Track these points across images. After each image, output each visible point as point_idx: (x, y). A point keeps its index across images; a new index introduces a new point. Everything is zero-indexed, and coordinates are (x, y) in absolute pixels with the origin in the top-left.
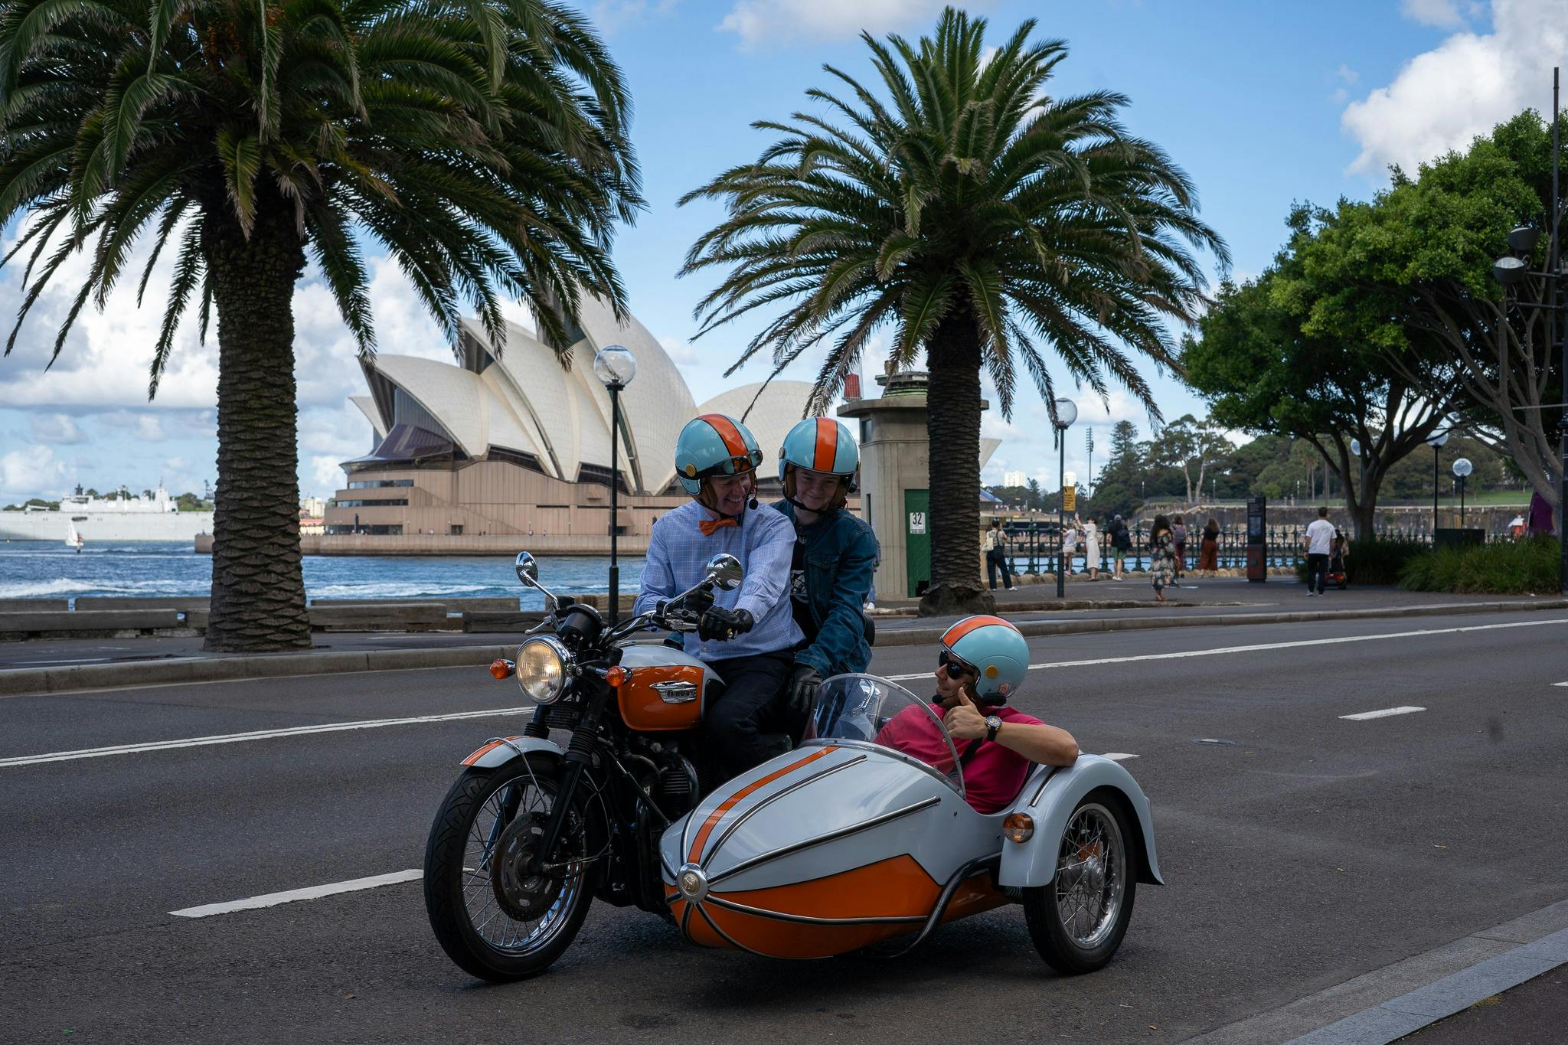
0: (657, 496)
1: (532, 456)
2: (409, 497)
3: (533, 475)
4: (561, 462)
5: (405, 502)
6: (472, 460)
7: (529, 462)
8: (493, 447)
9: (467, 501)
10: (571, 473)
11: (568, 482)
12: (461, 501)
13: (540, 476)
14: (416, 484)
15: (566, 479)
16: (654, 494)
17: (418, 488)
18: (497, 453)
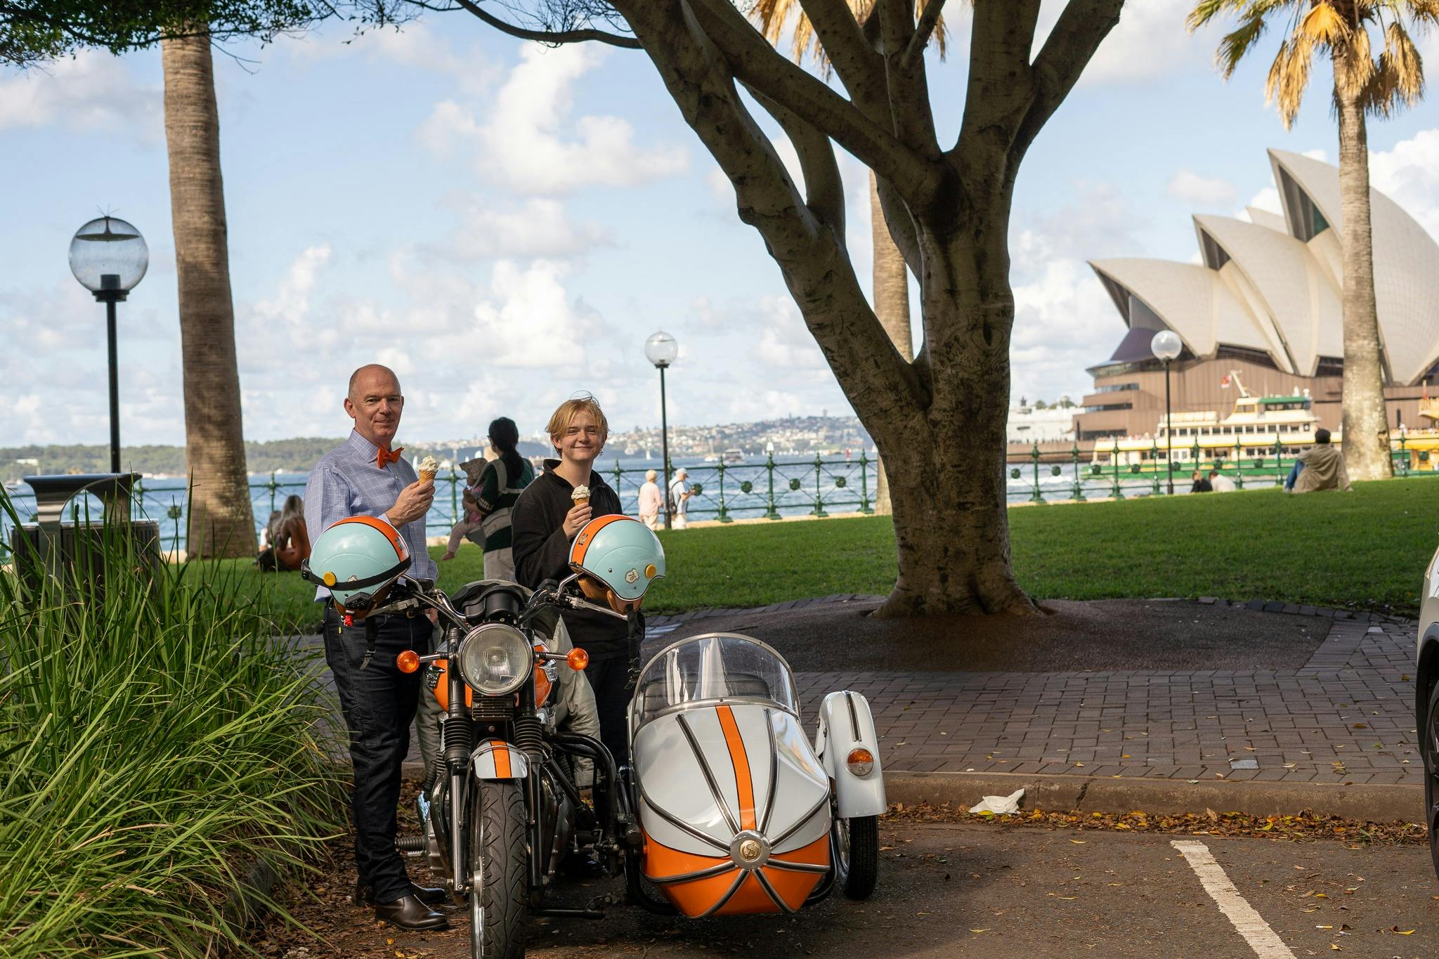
0: (1410, 386)
1: (1264, 352)
2: (1133, 401)
3: (1265, 372)
4: (1296, 356)
5: (1129, 406)
6: (1200, 360)
7: (1262, 359)
8: (1221, 345)
9: (1195, 401)
10: (1308, 366)
11: (1304, 377)
12: (1188, 401)
13: (1272, 372)
14: (1141, 387)
15: (1302, 373)
16: (1407, 384)
17: (1143, 392)
18: (1226, 352)
